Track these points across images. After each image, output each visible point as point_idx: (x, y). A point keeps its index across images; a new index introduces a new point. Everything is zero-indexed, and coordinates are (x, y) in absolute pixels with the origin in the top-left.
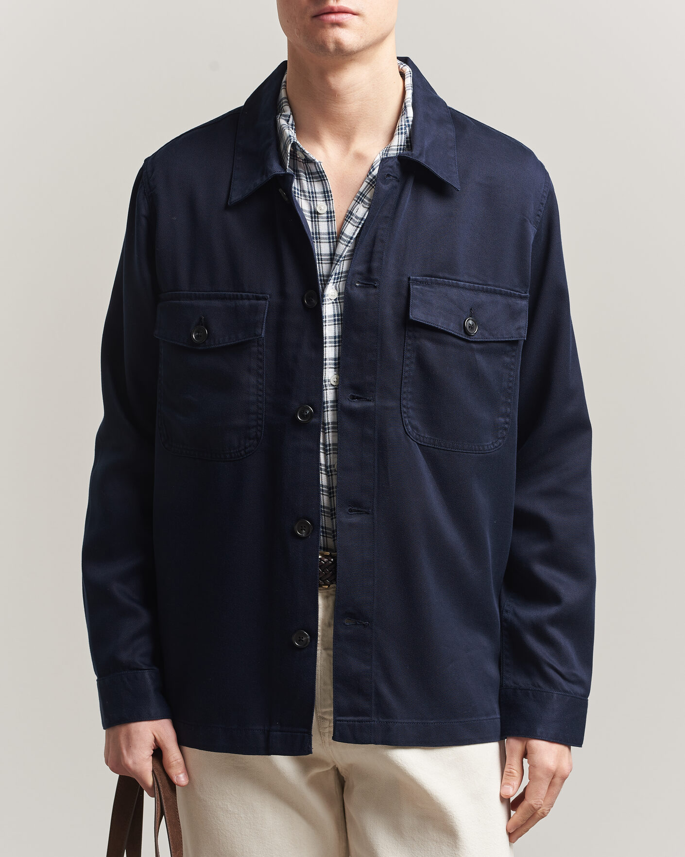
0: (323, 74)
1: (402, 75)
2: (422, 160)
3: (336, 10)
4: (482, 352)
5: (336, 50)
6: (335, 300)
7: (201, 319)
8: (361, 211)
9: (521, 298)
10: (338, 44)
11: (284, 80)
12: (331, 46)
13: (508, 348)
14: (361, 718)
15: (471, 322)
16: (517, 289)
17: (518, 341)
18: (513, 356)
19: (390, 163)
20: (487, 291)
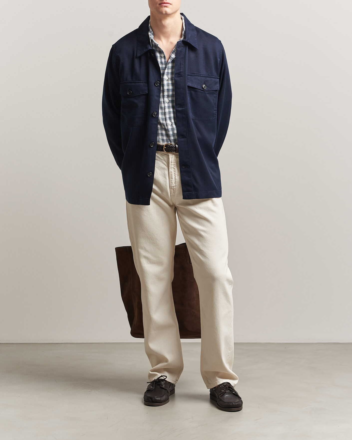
0: (161, 21)
1: (182, 19)
2: (188, 41)
3: (166, 3)
4: (208, 93)
5: (165, 14)
6: (167, 80)
7: (130, 88)
8: (173, 56)
9: (217, 78)
10: (166, 12)
11: (150, 21)
12: (164, 13)
13: (215, 92)
14: (190, 193)
15: (204, 86)
16: (217, 76)
17: (217, 90)
18: (216, 94)
19: (180, 43)
20: (209, 77)
